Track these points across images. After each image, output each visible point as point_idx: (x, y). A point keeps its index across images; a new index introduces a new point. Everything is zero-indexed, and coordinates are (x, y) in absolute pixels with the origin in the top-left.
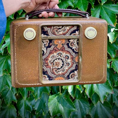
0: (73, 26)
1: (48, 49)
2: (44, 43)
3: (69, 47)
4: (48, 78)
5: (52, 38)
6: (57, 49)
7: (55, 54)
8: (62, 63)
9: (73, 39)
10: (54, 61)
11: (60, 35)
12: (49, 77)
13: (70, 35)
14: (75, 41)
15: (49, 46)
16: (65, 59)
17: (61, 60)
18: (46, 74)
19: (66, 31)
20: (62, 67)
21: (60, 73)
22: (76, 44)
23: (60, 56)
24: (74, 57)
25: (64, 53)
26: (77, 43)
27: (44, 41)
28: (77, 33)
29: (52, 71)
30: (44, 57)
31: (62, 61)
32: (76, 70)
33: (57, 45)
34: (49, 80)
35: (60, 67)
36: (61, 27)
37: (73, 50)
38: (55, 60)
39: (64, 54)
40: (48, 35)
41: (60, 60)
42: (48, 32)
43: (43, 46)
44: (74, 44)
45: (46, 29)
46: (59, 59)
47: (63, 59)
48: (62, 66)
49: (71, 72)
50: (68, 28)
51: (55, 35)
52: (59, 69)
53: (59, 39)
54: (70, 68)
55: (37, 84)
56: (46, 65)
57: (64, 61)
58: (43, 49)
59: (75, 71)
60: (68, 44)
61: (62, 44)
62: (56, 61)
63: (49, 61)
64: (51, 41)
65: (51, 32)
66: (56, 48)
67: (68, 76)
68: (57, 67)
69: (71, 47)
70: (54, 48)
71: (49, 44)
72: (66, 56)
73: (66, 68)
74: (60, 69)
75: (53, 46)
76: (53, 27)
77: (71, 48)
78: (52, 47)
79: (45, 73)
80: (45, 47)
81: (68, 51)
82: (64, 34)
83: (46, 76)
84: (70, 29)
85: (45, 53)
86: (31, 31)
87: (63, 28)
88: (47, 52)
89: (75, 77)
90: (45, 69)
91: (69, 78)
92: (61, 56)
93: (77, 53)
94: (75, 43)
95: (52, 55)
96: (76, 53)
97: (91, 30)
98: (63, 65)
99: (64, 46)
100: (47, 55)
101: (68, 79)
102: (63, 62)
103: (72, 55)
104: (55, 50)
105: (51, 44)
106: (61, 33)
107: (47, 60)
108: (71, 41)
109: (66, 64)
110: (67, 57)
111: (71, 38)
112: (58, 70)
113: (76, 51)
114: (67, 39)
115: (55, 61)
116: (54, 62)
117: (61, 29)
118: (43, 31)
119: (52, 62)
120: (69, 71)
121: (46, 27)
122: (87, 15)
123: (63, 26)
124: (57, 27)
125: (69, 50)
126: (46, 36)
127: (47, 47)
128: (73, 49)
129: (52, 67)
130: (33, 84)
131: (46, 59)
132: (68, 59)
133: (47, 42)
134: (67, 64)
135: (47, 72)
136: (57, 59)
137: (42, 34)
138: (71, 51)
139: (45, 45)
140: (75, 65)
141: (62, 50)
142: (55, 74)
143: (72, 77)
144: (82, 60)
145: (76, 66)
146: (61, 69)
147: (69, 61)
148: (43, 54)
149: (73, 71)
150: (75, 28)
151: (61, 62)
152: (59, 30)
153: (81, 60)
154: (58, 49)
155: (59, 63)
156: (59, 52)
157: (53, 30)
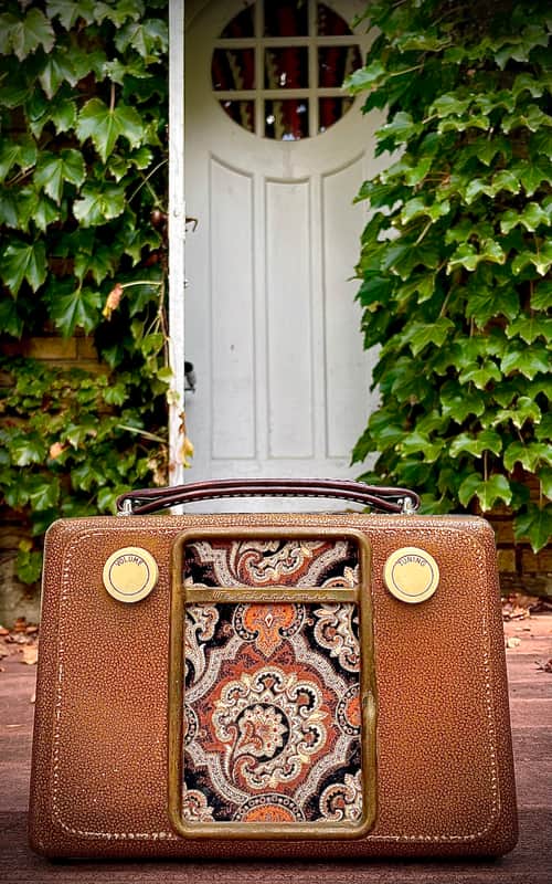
0: (331, 541)
1: (214, 653)
2: (194, 623)
3: (313, 646)
4: (211, 810)
5: (231, 598)
6: (256, 656)
7: (246, 680)
8: (283, 729)
9: (332, 604)
10: (242, 715)
11: (271, 583)
12: (215, 801)
13: (320, 583)
14: (345, 614)
15: (219, 641)
16: (294, 706)
17: (278, 711)
18: (200, 788)
19: (299, 563)
20: (279, 750)
21: (273, 781)
22: (349, 633)
23: (268, 693)
24: (341, 696)
25: (292, 679)
26: (355, 627)
27: (197, 612)
28: (350, 575)
29: (231, 772)
30: (192, 695)
31: (279, 717)
32: (351, 769)
33: (256, 636)
34: (217, 819)
35: (269, 752)
36: (273, 547)
37: (335, 662)
38: (247, 713)
39: (290, 682)
40: (212, 583)
41: (270, 711)
42: (213, 570)
43: (192, 640)
44: (339, 630)
45: (205, 553)
46: (265, 706)
47: (284, 706)
48: (279, 743)
49: (328, 780)
50: (307, 551)
51: (248, 582)
52: (264, 759)
53: (263, 604)
54: (321, 758)
55: (155, 835)
56: (203, 734)
57: (291, 717)
58: (188, 653)
59: (348, 777)
60: (308, 633)
61: (281, 632)
62: (252, 719)
63: (215, 717)
64: (226, 610)
65: (229, 569)
66: (254, 647)
67: (313, 802)
68: (257, 748)
69: (323, 644)
70: (241, 648)
71: (218, 626)
72: (303, 690)
73: (300, 756)
74: (270, 759)
75: (236, 637)
76: (236, 546)
77: (326, 653)
78: (235, 644)
79: (194, 777)
80: (200, 643)
81: (309, 668)
82: (290, 581)
83: (202, 797)
84: (315, 559)
85: (198, 675)
86: (137, 560)
87: (285, 550)
88: (206, 668)
89: (348, 808)
90: (195, 757)
91: (318, 815)
92: (275, 694)
93: (357, 681)
94: (344, 629)
95: (232, 685)
96: (348, 676)
97: (409, 558)
98: (286, 737)
99: (291, 639)
100: (208, 682)
101: (313, 819)
102: (285, 722)
103: (329, 689)
104: (248, 660)
105: (226, 630)
106: (275, 575)
107: (209, 709)
108: (325, 614)
109: (301, 736)
110: (307, 696)
111: (321, 598)
112: (262, 766)
113: (350, 669)
114: (302, 604)
115: (246, 718)
116: (241, 722)
117: (276, 557)
118: (194, 566)
119: (232, 723)
120: (317, 775)
121: (206, 545)
122: (408, 500)
123: (284, 540)
124: (257, 546)
125: (316, 660)
126: (204, 586)
127: (209, 645)
128: (333, 654)
129: (229, 749)
130: (132, 836)
131: (204, 706)
132: (310, 706)
133: (210, 616)
134: (304, 733)
135: (204, 772)
136: (258, 708)
137: (187, 576)
138: (324, 667)
139: (198, 631)
140: (344, 742)
141: (281, 660)
142: (244, 788)
143: (331, 810)
144: (377, 715)
145: (354, 745)
146: (276, 762)
147: (316, 717)
148: (189, 680)
149: (336, 776)
150: (340, 552)
151: (274, 721)
152: (267, 560)
153: (370, 712)
154: (261, 654)
155: (266, 728)
156: (265, 671)
157: (237, 558)
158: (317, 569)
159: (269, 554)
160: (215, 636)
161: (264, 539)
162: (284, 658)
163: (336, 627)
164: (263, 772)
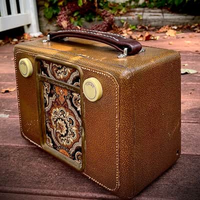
0: (75, 69)
1: (50, 98)
2: (45, 86)
3: (72, 105)
4: (52, 144)
6: (59, 103)
7: (58, 110)
8: (66, 129)
11: (61, 80)
13: (73, 83)
16: (69, 123)
17: (65, 122)
18: (50, 137)
19: (67, 74)
20: (66, 135)
21: (65, 143)
24: (80, 125)
25: (68, 114)
27: (46, 84)
29: (56, 135)
30: (47, 109)
31: (65, 124)
33: (59, 96)
34: (54, 148)
35: (64, 134)
36: (60, 66)
37: (78, 113)
38: (58, 120)
40: (48, 75)
41: (63, 122)
42: (47, 71)
43: (45, 92)
46: (62, 120)
49: (77, 150)
50: (69, 70)
51: (55, 78)
52: (62, 136)
53: (60, 87)
54: (76, 142)
56: (50, 122)
58: (45, 96)
60: (71, 99)
61: (64, 97)
62: (59, 122)
63: (52, 118)
64: (52, 86)
65: (50, 71)
66: (59, 100)
67: (74, 154)
68: (61, 132)
69: (75, 105)
70: (56, 99)
71: (50, 90)
72: (70, 119)
73: (71, 139)
74: (64, 136)
75: (54, 95)
76: (51, 64)
78: (54, 97)
79: (49, 133)
81: (72, 112)
82: (65, 81)
83: (51, 140)
84: (71, 73)
87: (63, 68)
88: (49, 103)
90: (48, 127)
91: (75, 159)
92: (64, 117)
95: (55, 110)
98: (67, 131)
99: (67, 100)
100: (50, 107)
102: (67, 127)
103: (77, 121)
104: (57, 104)
105: (52, 91)
106: (61, 76)
107: (50, 115)
108: (75, 95)
110: (72, 121)
112: (62, 138)
116: (57, 122)
117: (61, 70)
118: (43, 68)
119: (55, 122)
120: (75, 147)
121: (45, 62)
123: (62, 65)
124: (56, 65)
125: (73, 110)
126: (46, 76)
127: (49, 95)
128: (78, 110)
129: (55, 129)
131: (49, 113)
132: (73, 124)
133: (49, 86)
134: (71, 132)
135: (51, 133)
136: (60, 119)
138: (76, 114)
139: (46, 90)
141: (65, 107)
142: (59, 142)
143: (78, 159)
146: (65, 138)
147: (74, 129)
148: (46, 104)
149: (79, 149)
150: (77, 73)
152: (59, 71)
155: (63, 126)
156: (62, 109)
157: (52, 68)
158: (72, 78)
159: (59, 69)
160: (50, 92)
161: (58, 64)
162: (66, 106)
163: (78, 101)
164: (63, 140)
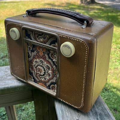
1: (32, 53)
2: (29, 46)
3: (49, 58)
4: (33, 80)
7: (38, 60)
8: (44, 71)
13: (50, 45)
16: (46, 68)
19: (46, 39)
20: (44, 75)
21: (43, 80)
24: (55, 69)
25: (46, 63)
27: (29, 44)
29: (36, 75)
30: (30, 59)
31: (44, 69)
32: (56, 83)
33: (39, 52)
34: (34, 82)
35: (42, 74)
37: (54, 62)
38: (38, 66)
41: (42, 67)
44: (55, 56)
47: (44, 67)
51: (37, 41)
54: (51, 79)
55: (24, 81)
56: (32, 67)
57: (46, 70)
58: (28, 52)
59: (55, 85)
61: (43, 53)
63: (33, 65)
65: (33, 36)
66: (39, 54)
67: (49, 86)
68: (40, 73)
69: (51, 58)
70: (36, 54)
71: (33, 48)
73: (47, 77)
74: (42, 76)
77: (52, 60)
78: (35, 52)
80: (30, 50)
81: (49, 62)
82: (45, 43)
83: (32, 77)
84: (49, 38)
85: (30, 56)
87: (43, 35)
89: (55, 90)
90: (31, 70)
91: (50, 89)
92: (43, 64)
95: (35, 60)
96: (56, 66)
97: (66, 46)
98: (45, 73)
99: (45, 55)
100: (32, 58)
103: (53, 67)
104: (38, 56)
106: (42, 40)
107: (32, 63)
108: (51, 52)
110: (48, 67)
116: (37, 67)
120: (50, 82)
125: (50, 60)
129: (36, 71)
132: (49, 69)
133: (31, 45)
134: (48, 74)
135: (32, 73)
136: (40, 66)
137: (26, 36)
138: (52, 63)
139: (29, 48)
140: (55, 78)
142: (38, 79)
143: (52, 89)
147: (50, 72)
149: (52, 83)
150: (54, 38)
152: (40, 37)
154: (40, 56)
155: (41, 70)
156: (41, 60)
157: (34, 34)
158: (50, 41)
160: (32, 50)
162: (44, 58)
163: (54, 55)
164: (41, 78)
